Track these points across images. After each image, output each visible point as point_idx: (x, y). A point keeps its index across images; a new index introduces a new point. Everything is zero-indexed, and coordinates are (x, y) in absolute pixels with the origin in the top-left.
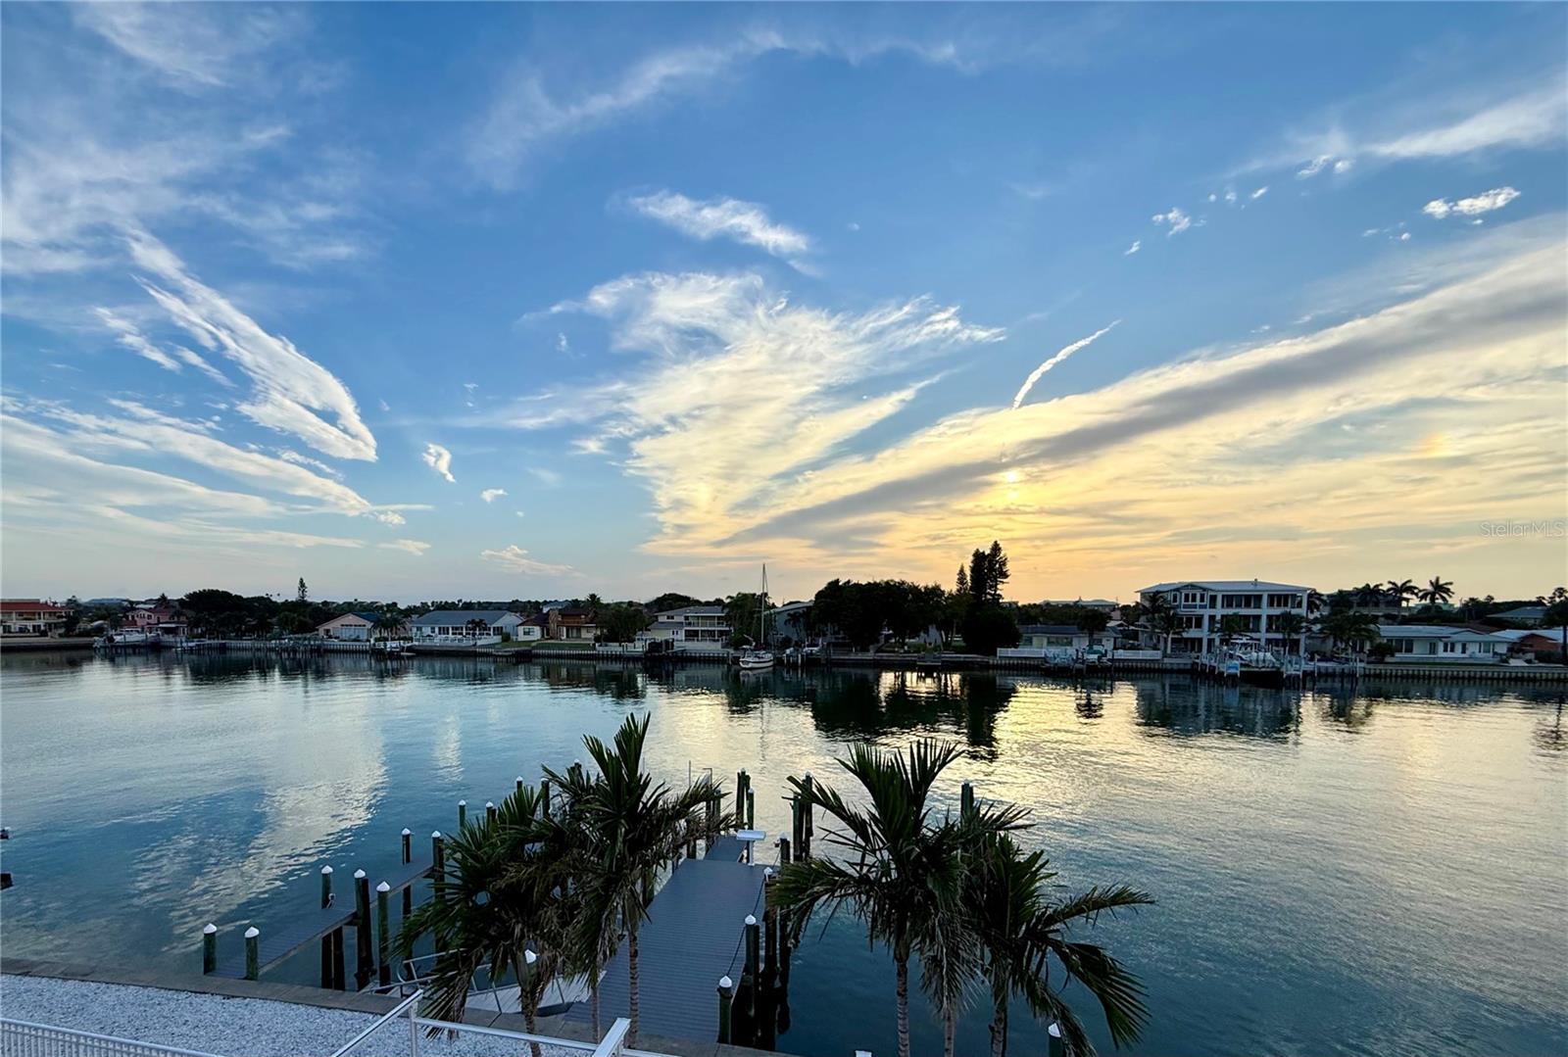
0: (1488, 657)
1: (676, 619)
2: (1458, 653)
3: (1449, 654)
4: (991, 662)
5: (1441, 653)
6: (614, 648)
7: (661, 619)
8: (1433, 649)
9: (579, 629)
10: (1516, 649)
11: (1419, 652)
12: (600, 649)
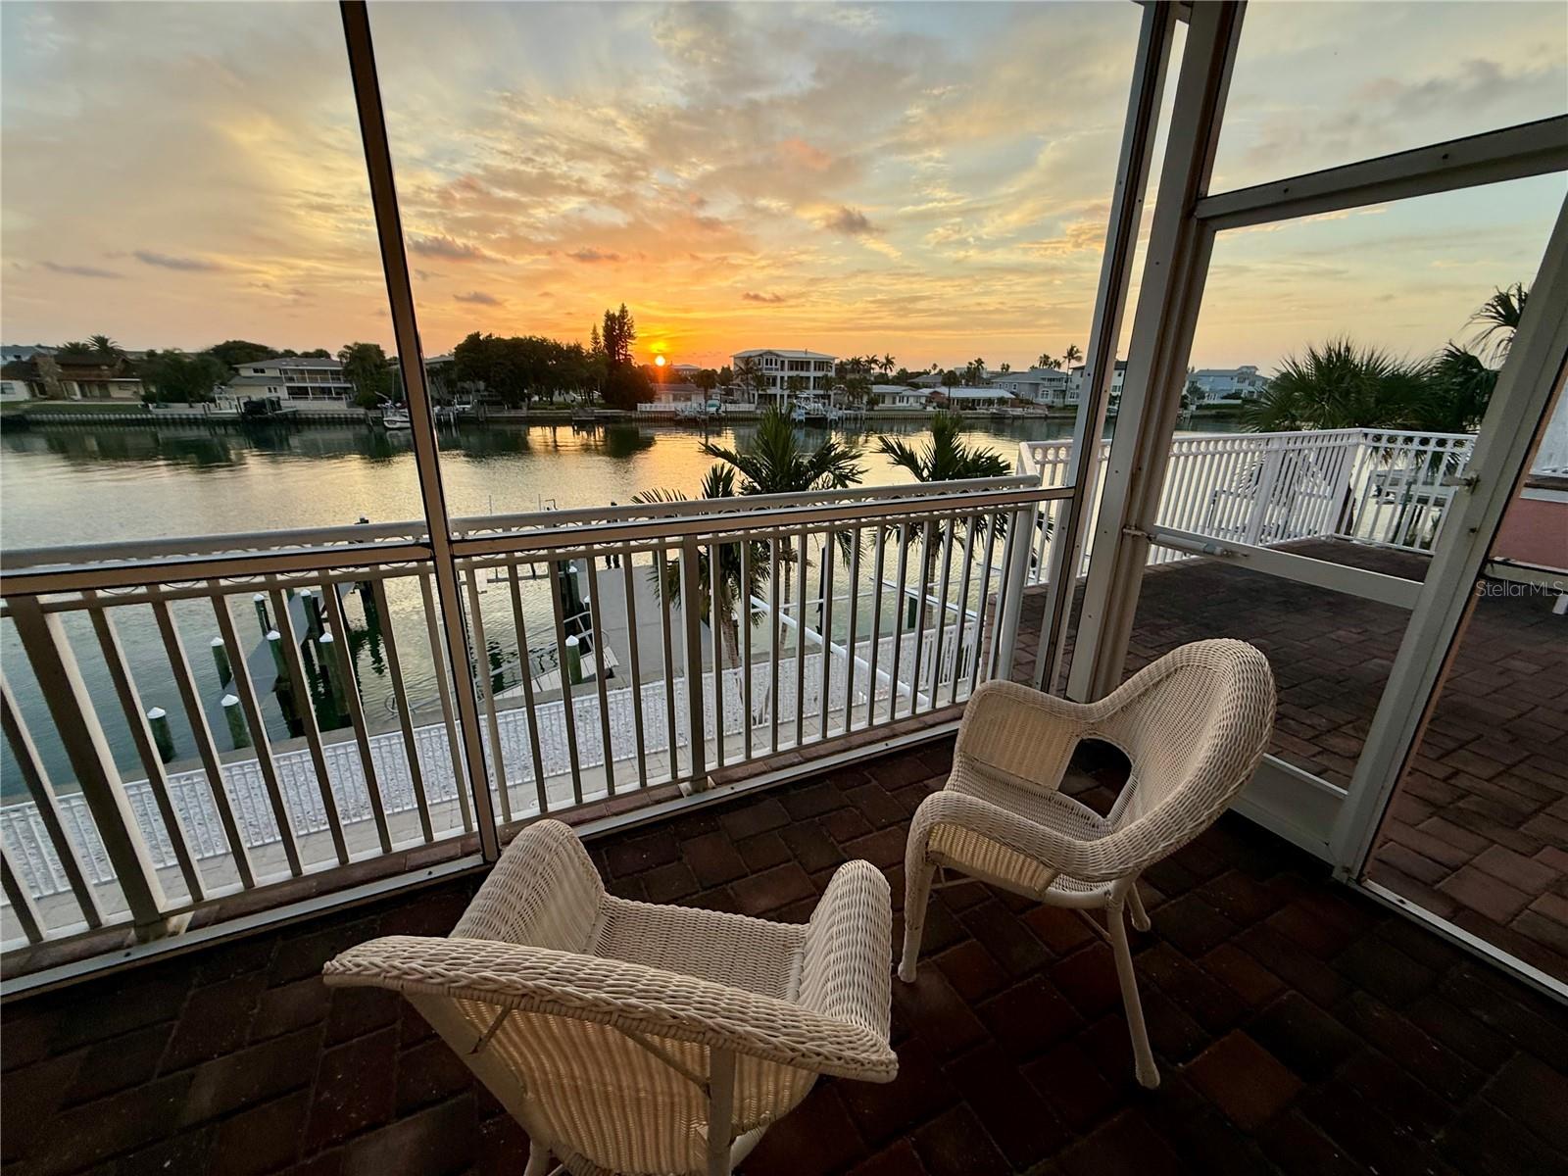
0: (917, 406)
1: (268, 373)
2: (905, 404)
3: (901, 404)
4: (633, 416)
5: (898, 404)
6: (180, 409)
7: (244, 373)
8: (894, 403)
9: (103, 386)
10: (929, 400)
11: (888, 404)
12: (157, 411)
